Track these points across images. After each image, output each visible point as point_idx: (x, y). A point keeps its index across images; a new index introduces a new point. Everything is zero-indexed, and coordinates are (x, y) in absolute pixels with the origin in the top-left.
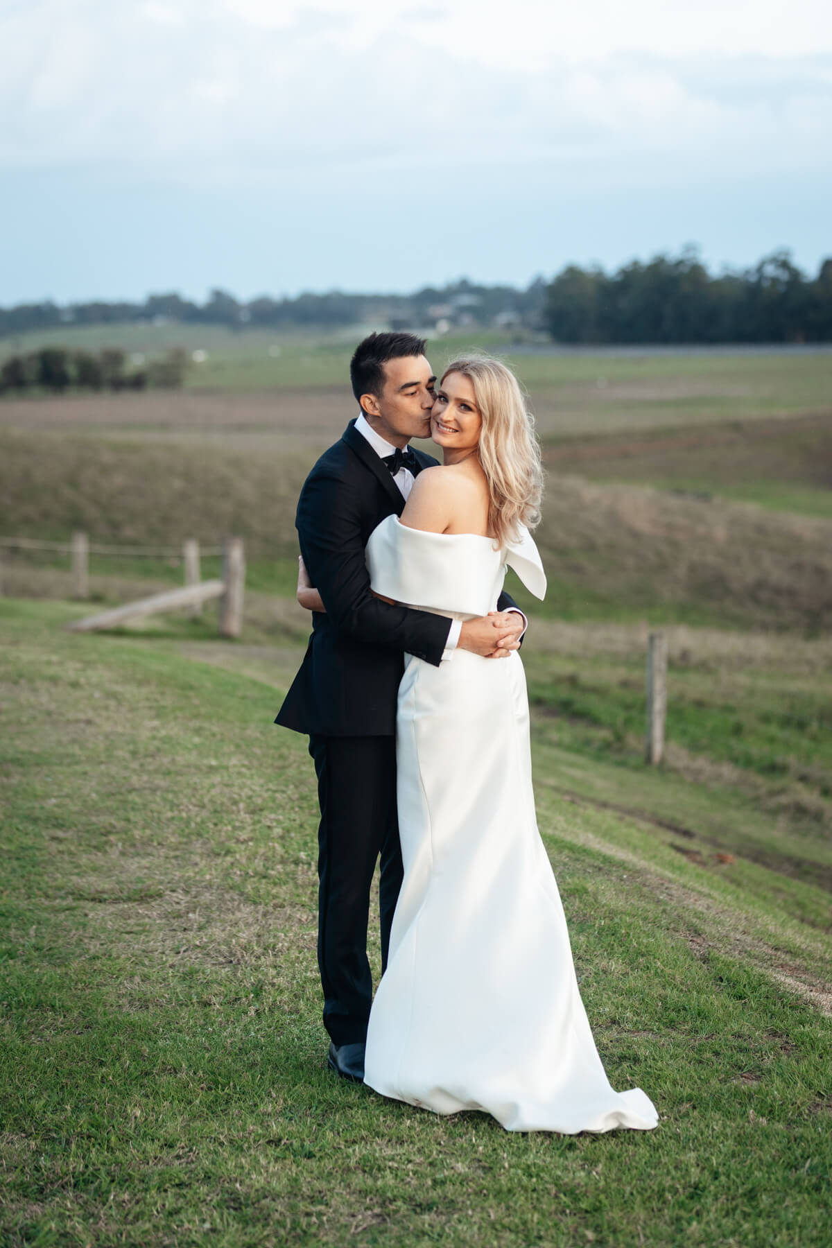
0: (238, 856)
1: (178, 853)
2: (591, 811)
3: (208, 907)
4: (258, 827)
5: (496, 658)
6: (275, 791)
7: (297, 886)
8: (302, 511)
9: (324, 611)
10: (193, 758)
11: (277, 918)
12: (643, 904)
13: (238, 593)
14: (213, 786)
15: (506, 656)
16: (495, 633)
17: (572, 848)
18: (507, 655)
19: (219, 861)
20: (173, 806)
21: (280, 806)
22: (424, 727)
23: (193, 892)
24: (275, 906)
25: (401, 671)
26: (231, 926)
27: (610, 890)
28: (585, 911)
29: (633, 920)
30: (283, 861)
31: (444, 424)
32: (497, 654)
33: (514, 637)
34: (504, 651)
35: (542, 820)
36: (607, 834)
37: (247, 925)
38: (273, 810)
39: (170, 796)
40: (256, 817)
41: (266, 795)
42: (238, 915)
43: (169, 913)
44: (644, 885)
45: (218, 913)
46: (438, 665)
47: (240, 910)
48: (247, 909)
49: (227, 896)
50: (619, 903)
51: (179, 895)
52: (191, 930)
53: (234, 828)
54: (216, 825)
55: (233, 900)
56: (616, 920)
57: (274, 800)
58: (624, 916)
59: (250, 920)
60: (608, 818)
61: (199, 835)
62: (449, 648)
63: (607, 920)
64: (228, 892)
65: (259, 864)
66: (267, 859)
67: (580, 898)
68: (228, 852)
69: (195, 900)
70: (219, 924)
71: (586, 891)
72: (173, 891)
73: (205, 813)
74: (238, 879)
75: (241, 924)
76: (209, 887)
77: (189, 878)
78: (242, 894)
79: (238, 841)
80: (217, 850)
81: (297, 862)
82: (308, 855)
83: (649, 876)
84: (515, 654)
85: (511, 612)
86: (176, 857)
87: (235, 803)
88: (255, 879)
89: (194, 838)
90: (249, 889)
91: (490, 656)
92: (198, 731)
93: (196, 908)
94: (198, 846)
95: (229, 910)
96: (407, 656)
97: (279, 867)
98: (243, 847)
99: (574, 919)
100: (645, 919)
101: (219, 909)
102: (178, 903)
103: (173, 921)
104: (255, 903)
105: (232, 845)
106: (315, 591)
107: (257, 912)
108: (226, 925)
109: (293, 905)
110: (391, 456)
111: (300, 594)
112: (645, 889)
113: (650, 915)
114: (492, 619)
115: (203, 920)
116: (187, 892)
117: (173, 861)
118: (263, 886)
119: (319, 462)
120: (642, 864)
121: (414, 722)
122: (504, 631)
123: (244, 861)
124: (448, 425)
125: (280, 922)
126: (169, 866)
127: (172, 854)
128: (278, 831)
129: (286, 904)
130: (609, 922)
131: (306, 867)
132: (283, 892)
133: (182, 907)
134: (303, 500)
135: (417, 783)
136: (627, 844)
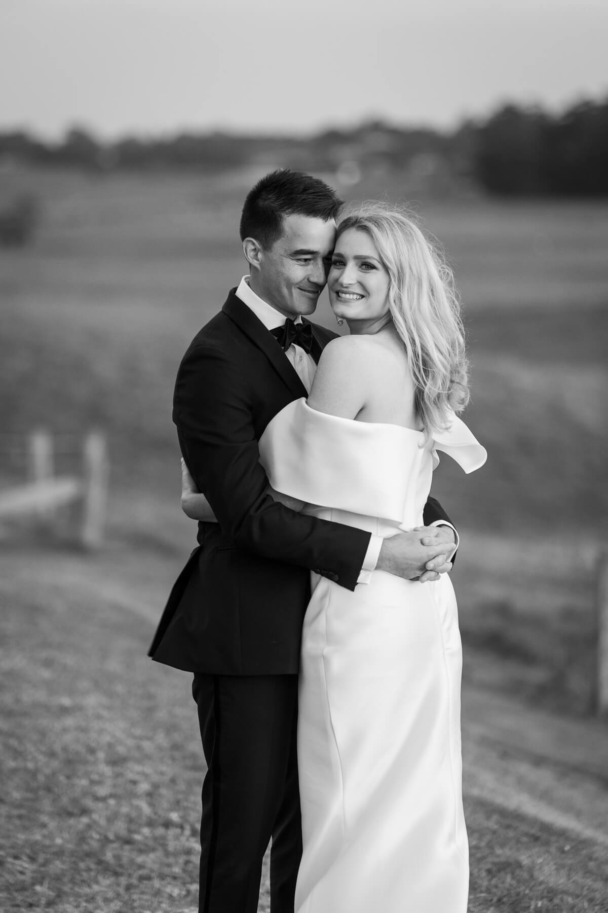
0: (95, 816)
1: (23, 812)
2: (524, 769)
3: (58, 878)
4: (120, 781)
5: (422, 582)
6: (141, 738)
7: (167, 854)
8: (178, 401)
9: (215, 521)
10: (41, 696)
11: (143, 893)
12: (589, 882)
13: (96, 496)
14: (65, 730)
15: (434, 580)
16: (423, 552)
17: (503, 813)
18: (437, 577)
19: (72, 821)
20: (18, 754)
21: (148, 757)
22: (337, 664)
23: (41, 858)
24: (141, 878)
25: (307, 595)
26: (87, 901)
27: (548, 864)
28: (518, 890)
29: (577, 901)
30: (151, 824)
31: (345, 290)
32: (424, 578)
33: (445, 556)
34: (433, 574)
35: (467, 778)
36: (545, 796)
37: (107, 900)
38: (139, 761)
39: (13, 742)
40: (118, 769)
41: (130, 742)
42: (96, 888)
43: (11, 884)
44: (590, 859)
45: (70, 885)
46: (352, 589)
47: (97, 882)
48: (106, 882)
49: (82, 865)
50: (559, 880)
51: (24, 864)
52: (38, 906)
53: (93, 782)
54: (68, 777)
55: (89, 870)
56: (556, 901)
57: (139, 748)
58: (565, 897)
59: (110, 895)
60: (545, 777)
61: (49, 790)
62: (366, 570)
63: (545, 901)
64: (83, 860)
65: (120, 827)
66: (131, 821)
67: (513, 873)
68: (85, 811)
69: (43, 869)
70: (71, 899)
71: (519, 865)
72: (16, 857)
73: (55, 764)
74: (95, 845)
75: (99, 900)
76: (60, 853)
77: (36, 842)
78: (100, 862)
79: (97, 799)
80: (70, 809)
81: (167, 824)
82: (182, 817)
83: (596, 848)
84: (445, 578)
85: (440, 526)
86: (20, 817)
87: (92, 751)
88: (115, 845)
89: (41, 793)
90: (109, 856)
91: (417, 579)
92: (48, 663)
93: (43, 878)
94: (46, 804)
95: (83, 881)
96: (315, 577)
97: (146, 831)
98: (100, 805)
99: (505, 899)
100: (591, 900)
101: (72, 881)
102: (22, 873)
103: (15, 894)
104: (116, 874)
105: (89, 803)
106: (202, 496)
107: (118, 885)
108: (80, 900)
109: (162, 877)
110: (279, 328)
111: (184, 501)
112: (592, 864)
113: (598, 895)
114: (420, 536)
115: (52, 894)
116: (32, 859)
117: (17, 822)
118: (127, 853)
119: (196, 339)
120: (588, 833)
121: (324, 657)
122: (432, 551)
123: (103, 822)
124: (351, 290)
125: (145, 897)
126: (11, 827)
127: (15, 812)
128: (144, 787)
129: (153, 875)
130: (549, 904)
131: (178, 831)
132: (150, 860)
133: (27, 878)
134: (179, 386)
135: (325, 730)
136: (567, 808)
